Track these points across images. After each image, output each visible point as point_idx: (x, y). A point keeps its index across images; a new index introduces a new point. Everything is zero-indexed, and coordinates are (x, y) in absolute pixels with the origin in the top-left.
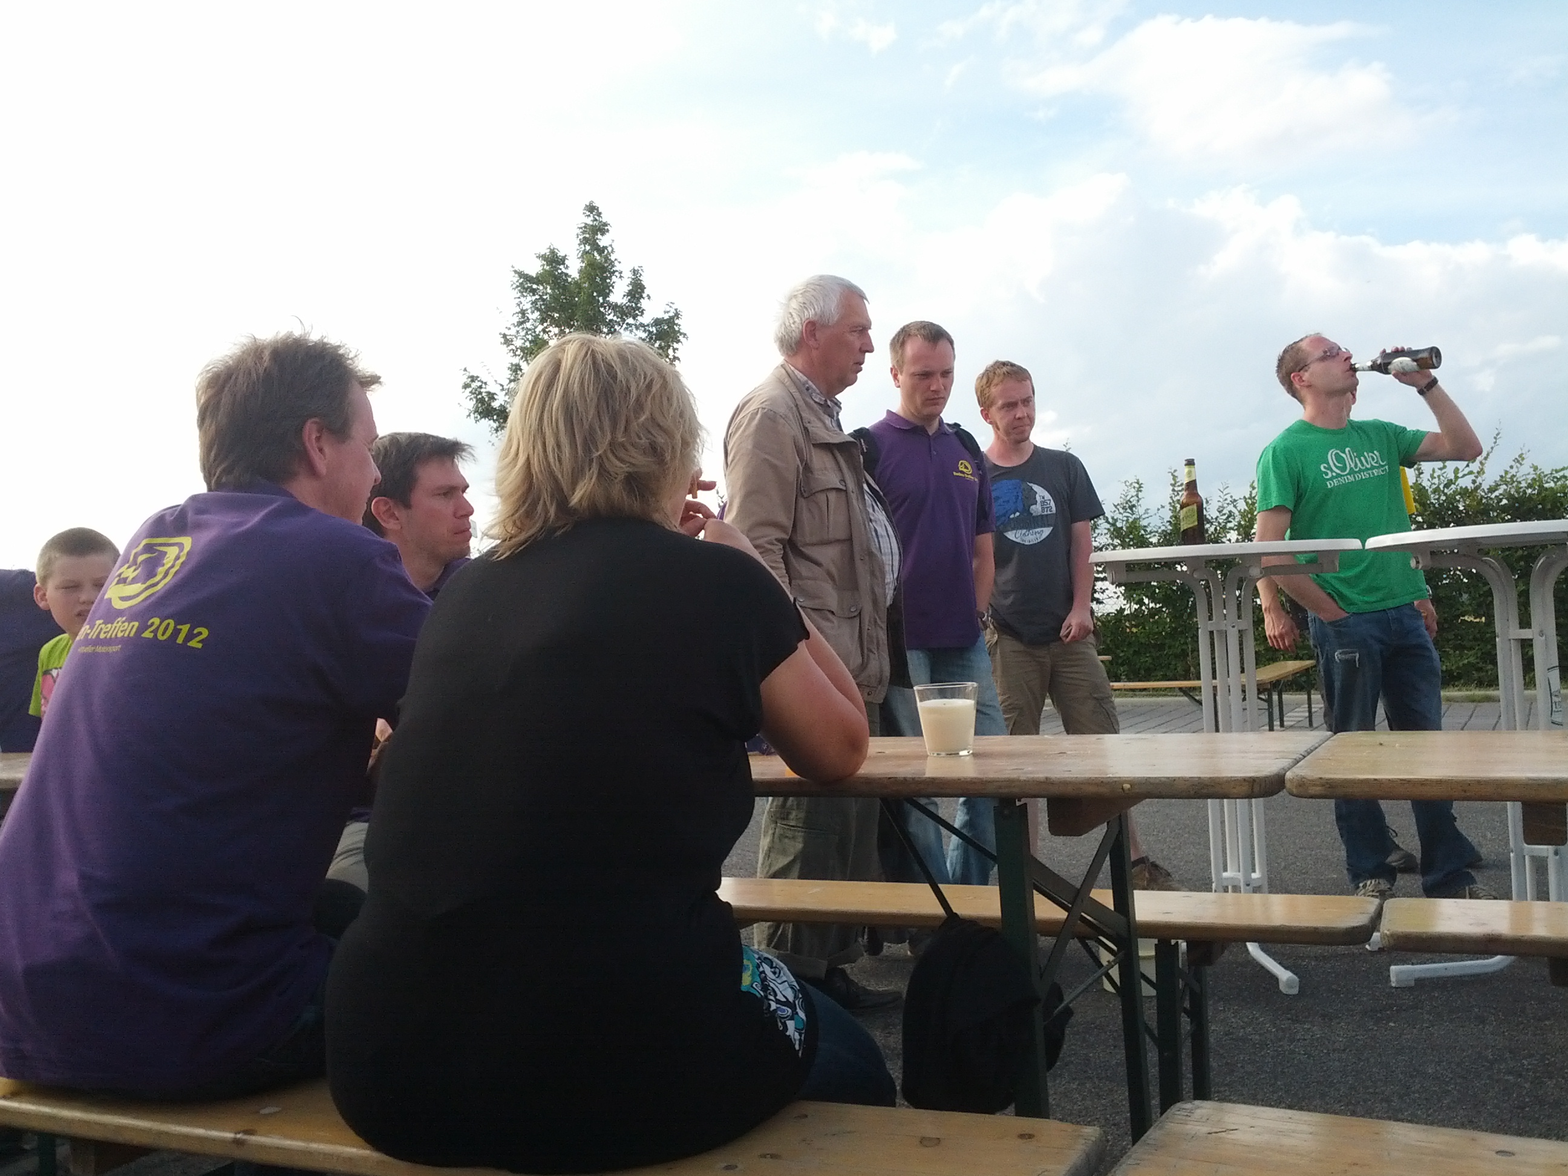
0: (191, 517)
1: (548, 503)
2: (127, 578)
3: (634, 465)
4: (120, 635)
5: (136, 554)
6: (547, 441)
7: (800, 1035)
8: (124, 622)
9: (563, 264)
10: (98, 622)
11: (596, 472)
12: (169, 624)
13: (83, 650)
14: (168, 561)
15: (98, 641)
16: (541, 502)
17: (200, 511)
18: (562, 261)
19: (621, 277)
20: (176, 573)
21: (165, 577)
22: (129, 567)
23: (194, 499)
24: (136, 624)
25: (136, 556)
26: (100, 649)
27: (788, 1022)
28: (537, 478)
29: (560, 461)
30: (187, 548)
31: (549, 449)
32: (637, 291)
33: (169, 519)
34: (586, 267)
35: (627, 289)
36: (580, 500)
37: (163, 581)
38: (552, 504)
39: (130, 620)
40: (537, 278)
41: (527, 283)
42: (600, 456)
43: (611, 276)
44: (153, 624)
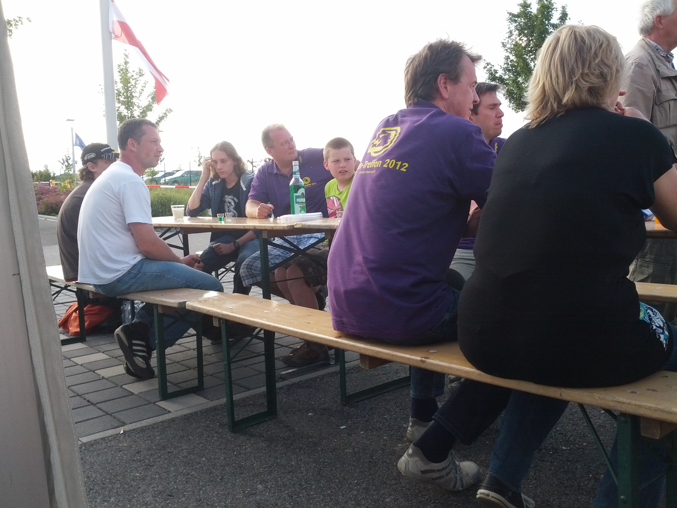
0: (400, 118)
1: (553, 102)
2: (376, 144)
3: (592, 83)
4: (375, 166)
5: (379, 134)
6: (552, 75)
7: (666, 341)
8: (375, 161)
9: (530, 7)
10: (366, 162)
11: (574, 87)
12: (393, 162)
13: (361, 173)
14: (392, 137)
15: (366, 169)
16: (550, 102)
17: (403, 116)
18: (529, 6)
19: (556, 11)
20: (395, 141)
21: (391, 143)
22: (376, 140)
23: (401, 111)
24: (381, 162)
25: (379, 135)
26: (367, 172)
27: (661, 335)
28: (548, 92)
29: (558, 83)
30: (399, 131)
31: (553, 78)
32: (564, 17)
33: (391, 120)
34: (540, 7)
35: (559, 16)
36: (568, 100)
37: (391, 144)
38: (555, 103)
39: (378, 160)
40: (518, 15)
41: (513, 17)
42: (576, 80)
43: (552, 11)
44: (387, 161)
